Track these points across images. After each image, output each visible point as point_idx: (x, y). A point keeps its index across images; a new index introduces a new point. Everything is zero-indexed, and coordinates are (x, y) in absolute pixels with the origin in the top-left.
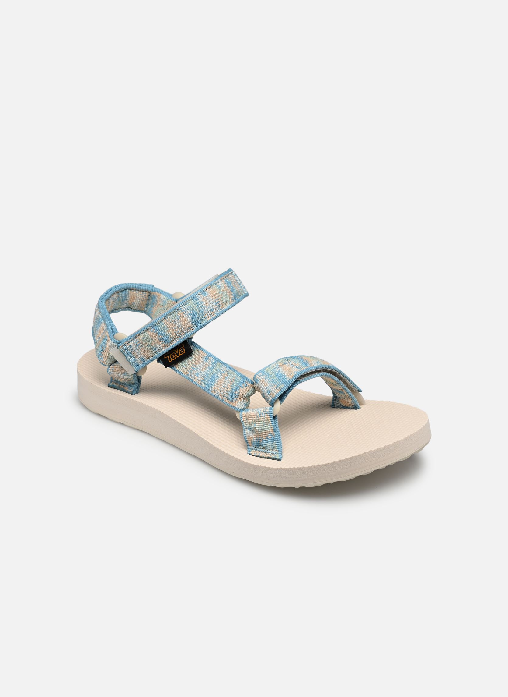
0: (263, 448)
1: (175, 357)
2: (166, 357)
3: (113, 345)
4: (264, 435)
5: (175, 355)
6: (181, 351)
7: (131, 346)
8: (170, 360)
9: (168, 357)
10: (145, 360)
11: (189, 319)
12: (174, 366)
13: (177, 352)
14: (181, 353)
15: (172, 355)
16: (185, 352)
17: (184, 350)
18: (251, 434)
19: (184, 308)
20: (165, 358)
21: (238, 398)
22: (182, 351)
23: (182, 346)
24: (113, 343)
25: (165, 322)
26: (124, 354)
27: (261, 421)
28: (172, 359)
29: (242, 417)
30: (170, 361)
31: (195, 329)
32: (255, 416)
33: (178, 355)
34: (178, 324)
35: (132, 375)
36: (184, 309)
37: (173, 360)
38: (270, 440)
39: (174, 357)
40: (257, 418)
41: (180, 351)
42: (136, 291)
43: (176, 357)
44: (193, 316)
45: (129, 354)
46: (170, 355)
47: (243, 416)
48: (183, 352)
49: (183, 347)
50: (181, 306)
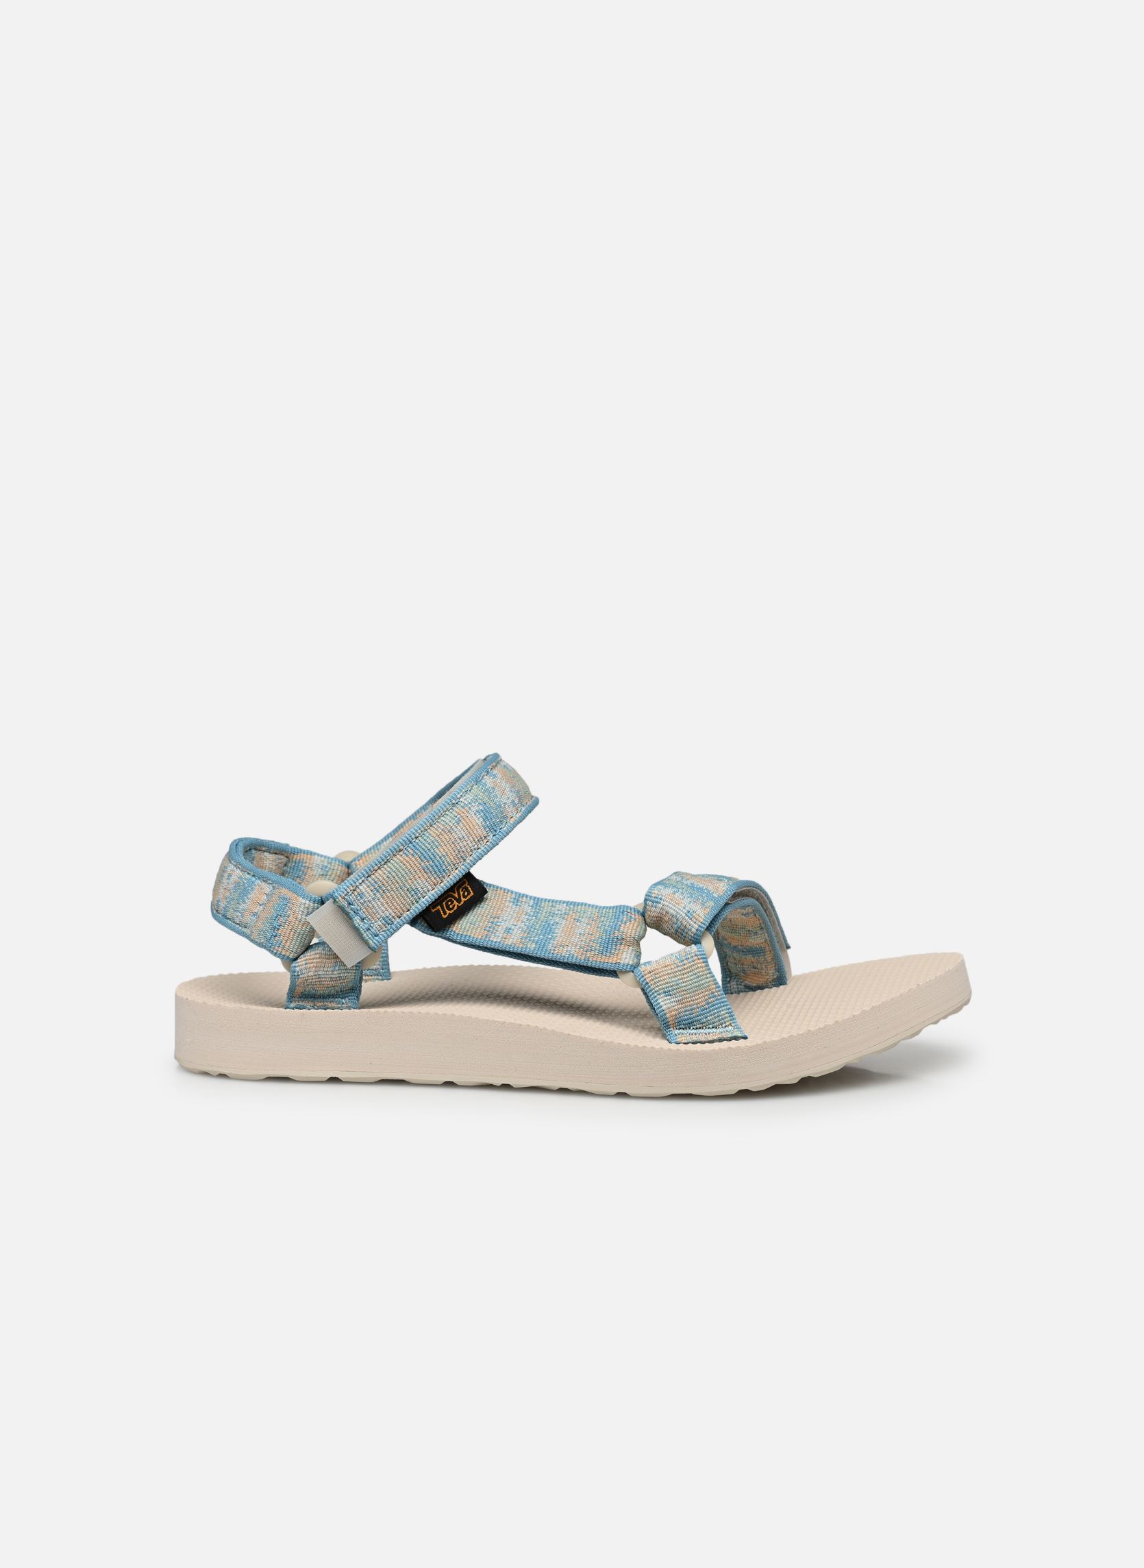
0: (701, 1025)
1: (454, 906)
2: (433, 909)
3: (309, 905)
4: (701, 998)
5: (452, 902)
6: (464, 893)
7: (361, 895)
8: (445, 913)
9: (439, 907)
10: (393, 920)
11: (478, 821)
12: (450, 927)
13: (456, 896)
14: (465, 897)
15: (447, 904)
16: (472, 894)
17: (470, 889)
18: (672, 1002)
19: (465, 800)
20: (433, 911)
21: (621, 944)
22: (466, 893)
23: (464, 883)
24: (308, 902)
25: (432, 831)
26: (347, 914)
27: (688, 972)
28: (448, 912)
29: (643, 977)
30: (445, 917)
31: (491, 840)
32: (672, 967)
33: (459, 900)
34: (460, 832)
35: (355, 968)
36: (466, 802)
37: (452, 912)
38: (714, 1005)
39: (451, 907)
40: (680, 968)
41: (462, 893)
42: (265, 853)
43: (456, 907)
44: (486, 814)
45: (357, 914)
46: (444, 903)
47: (646, 972)
48: (468, 894)
49: (466, 885)
50: (459, 796)
